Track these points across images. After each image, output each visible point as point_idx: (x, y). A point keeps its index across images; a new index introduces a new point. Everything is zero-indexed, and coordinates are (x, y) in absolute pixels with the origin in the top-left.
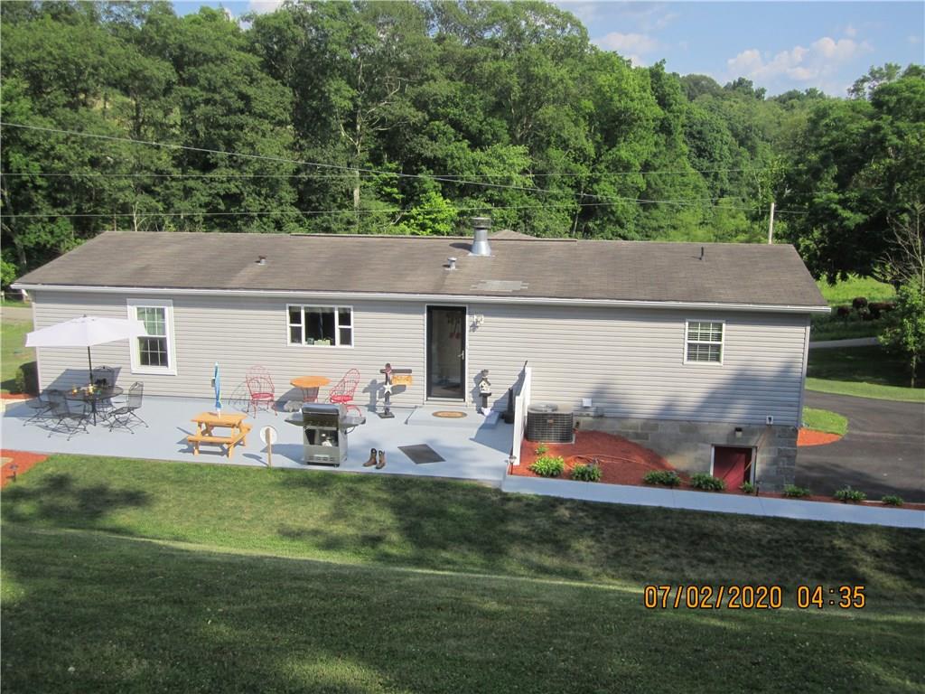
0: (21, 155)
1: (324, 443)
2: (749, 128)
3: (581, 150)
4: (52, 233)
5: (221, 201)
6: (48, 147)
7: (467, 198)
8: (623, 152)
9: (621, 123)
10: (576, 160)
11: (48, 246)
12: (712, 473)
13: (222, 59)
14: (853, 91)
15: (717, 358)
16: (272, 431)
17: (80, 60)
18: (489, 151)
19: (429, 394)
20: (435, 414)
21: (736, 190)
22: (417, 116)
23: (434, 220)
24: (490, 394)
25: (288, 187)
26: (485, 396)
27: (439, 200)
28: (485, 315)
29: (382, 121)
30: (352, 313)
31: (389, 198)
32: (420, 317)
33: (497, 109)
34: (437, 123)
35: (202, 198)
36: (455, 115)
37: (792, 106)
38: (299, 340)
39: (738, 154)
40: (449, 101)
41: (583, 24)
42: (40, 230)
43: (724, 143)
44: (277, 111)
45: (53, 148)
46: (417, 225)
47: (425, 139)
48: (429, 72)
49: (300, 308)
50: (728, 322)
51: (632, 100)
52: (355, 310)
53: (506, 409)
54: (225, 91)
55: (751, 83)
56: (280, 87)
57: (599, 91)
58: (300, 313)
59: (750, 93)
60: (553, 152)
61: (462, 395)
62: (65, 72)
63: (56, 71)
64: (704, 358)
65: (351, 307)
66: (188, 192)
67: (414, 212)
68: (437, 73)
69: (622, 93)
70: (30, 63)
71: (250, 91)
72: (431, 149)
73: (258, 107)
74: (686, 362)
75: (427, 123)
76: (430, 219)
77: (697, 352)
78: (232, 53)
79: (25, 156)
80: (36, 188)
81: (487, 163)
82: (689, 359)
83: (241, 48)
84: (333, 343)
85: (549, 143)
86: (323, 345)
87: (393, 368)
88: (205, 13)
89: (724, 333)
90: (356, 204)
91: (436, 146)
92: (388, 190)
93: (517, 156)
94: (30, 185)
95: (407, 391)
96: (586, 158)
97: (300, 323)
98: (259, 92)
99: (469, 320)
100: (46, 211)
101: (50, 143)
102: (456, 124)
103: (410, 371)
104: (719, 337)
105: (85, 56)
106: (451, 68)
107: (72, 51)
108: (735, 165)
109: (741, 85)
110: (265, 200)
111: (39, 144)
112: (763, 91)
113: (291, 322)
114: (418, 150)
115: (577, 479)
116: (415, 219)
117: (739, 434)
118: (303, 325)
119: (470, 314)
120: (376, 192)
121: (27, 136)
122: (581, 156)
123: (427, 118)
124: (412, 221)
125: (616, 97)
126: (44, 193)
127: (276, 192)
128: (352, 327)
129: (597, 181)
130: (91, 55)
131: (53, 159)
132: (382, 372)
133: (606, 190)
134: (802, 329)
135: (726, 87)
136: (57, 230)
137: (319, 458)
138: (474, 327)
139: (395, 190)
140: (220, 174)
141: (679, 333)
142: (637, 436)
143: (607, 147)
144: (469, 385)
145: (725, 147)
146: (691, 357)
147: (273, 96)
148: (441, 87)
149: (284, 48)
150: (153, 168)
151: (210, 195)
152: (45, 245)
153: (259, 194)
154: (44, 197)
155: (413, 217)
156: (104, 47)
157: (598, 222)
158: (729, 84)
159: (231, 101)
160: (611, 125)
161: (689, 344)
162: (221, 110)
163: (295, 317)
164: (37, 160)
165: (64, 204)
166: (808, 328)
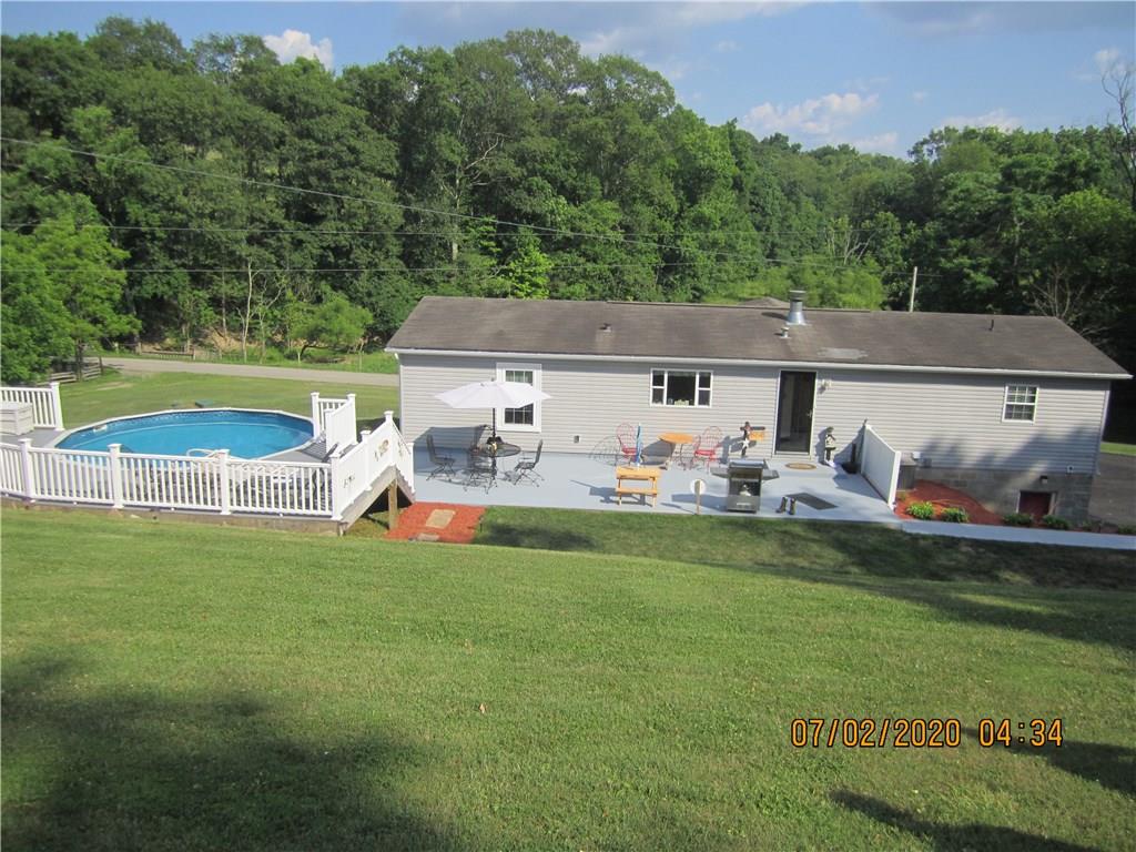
0: (140, 206)
1: (742, 493)
2: (794, 183)
3: (665, 206)
4: (169, 283)
5: (331, 254)
6: (168, 198)
7: (561, 252)
8: (706, 208)
9: (701, 180)
10: (661, 217)
11: (166, 297)
12: (1017, 511)
13: (331, 112)
14: (913, 153)
15: (1030, 417)
16: (701, 482)
17: (197, 111)
18: (583, 206)
19: (777, 448)
20: (788, 466)
21: (785, 244)
22: (517, 173)
23: (533, 274)
24: (834, 449)
25: (394, 240)
26: (829, 450)
27: (537, 255)
28: (833, 379)
29: (484, 177)
30: (712, 377)
31: (485, 251)
32: (774, 380)
33: (587, 165)
34: (535, 179)
35: (314, 251)
36: (551, 171)
37: (830, 162)
38: (661, 400)
39: (787, 209)
40: (546, 158)
41: (671, 85)
42: (156, 282)
43: (774, 199)
44: (384, 164)
45: (172, 199)
46: (516, 278)
47: (524, 195)
48: (525, 128)
49: (663, 372)
50: (1042, 387)
51: (715, 158)
52: (715, 374)
53: (849, 460)
54: (337, 145)
55: (787, 138)
56: (386, 141)
57: (683, 148)
58: (663, 377)
59: (786, 148)
60: (639, 207)
61: (808, 450)
62: (181, 122)
63: (172, 121)
64: (1019, 417)
65: (712, 371)
66: (298, 244)
67: (512, 265)
68: (532, 129)
69: (705, 150)
70: (144, 112)
71: (359, 144)
72: (528, 205)
73: (366, 160)
74: (1003, 420)
75: (526, 178)
76: (530, 273)
77: (1014, 412)
78: (339, 105)
79: (144, 207)
80: (154, 238)
81: (580, 218)
82: (1006, 418)
83: (345, 101)
84: (692, 403)
85: (635, 199)
86: (682, 405)
87: (752, 425)
88: (302, 63)
89: (1037, 396)
90: (454, 257)
91: (534, 201)
92: (485, 243)
93: (610, 210)
94: (149, 237)
95: (757, 446)
96: (670, 213)
97: (663, 385)
98: (366, 145)
99: (818, 383)
100: (163, 260)
101: (169, 194)
102: (552, 180)
103: (763, 428)
104: (1033, 399)
105: (202, 106)
106: (546, 124)
107: (191, 102)
108: (784, 219)
109: (777, 140)
110: (372, 253)
111: (159, 195)
112: (799, 146)
113: (654, 384)
114: (517, 205)
115: (950, 521)
116: (513, 272)
117: (1045, 481)
118: (665, 387)
119: (820, 378)
120: (476, 246)
121: (145, 187)
122: (664, 212)
123: (526, 174)
124: (511, 274)
125: (700, 155)
126: (160, 244)
127: (383, 245)
128: (711, 389)
129: (680, 237)
130: (207, 106)
131: (174, 210)
132: (742, 429)
133: (688, 245)
134: (1102, 393)
135: (763, 142)
136: (173, 281)
137: (740, 506)
138: (822, 389)
139: (493, 244)
140: (329, 227)
141: (1000, 396)
142: (957, 483)
143: (688, 204)
144: (814, 440)
145: (776, 202)
146: (1009, 416)
147: (379, 150)
148: (537, 144)
149: (385, 102)
150: (267, 220)
151: (322, 247)
152: (162, 297)
153: (367, 247)
154: (161, 248)
155: (511, 270)
156: (218, 97)
157: (677, 277)
158: (766, 139)
159: (343, 155)
160: (693, 183)
161: (1008, 405)
162: (334, 163)
163: (658, 380)
164: (155, 211)
165: (182, 255)
166: (1108, 392)
